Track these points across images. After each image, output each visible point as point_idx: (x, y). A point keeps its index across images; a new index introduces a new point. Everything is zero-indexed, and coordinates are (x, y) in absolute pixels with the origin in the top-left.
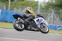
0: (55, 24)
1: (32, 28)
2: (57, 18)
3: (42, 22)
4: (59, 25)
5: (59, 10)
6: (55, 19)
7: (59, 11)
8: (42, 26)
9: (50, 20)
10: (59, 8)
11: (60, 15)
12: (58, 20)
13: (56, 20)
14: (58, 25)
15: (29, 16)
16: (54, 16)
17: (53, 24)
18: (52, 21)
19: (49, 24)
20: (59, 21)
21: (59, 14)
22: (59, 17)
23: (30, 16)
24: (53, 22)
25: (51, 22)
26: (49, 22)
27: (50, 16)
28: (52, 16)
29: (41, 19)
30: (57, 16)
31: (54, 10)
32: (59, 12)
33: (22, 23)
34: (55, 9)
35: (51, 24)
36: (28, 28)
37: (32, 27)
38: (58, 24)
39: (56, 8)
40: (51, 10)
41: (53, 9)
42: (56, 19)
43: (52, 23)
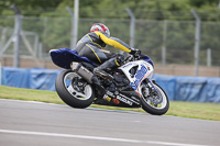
0: (24, 66)
1: (118, 97)
2: (32, 44)
3: (146, 76)
4: (40, 72)
5: (38, 15)
6: (26, 49)
7: (38, 20)
8: (147, 91)
9: (6, 52)
10: (39, 9)
11: (44, 35)
12: (34, 54)
13: (29, 54)
14: (35, 72)
15: (105, 56)
16: (20, 38)
17: (19, 66)
18: (15, 56)
19: (5, 65)
20: (38, 56)
21: (40, 30)
22: (40, 40)
23: (109, 57)
24: (19, 59)
25: (12, 59)
26: (5, 59)
27: (8, 38)
28: (15, 39)
29: (143, 67)
30: (31, 38)
31: (22, 17)
32: (39, 24)
33: (84, 80)
34: (23, 12)
35: (11, 65)
36: (106, 97)
37: (117, 93)
38: (37, 68)
39: (30, 8)
40: (9, 17)
41: (18, 13)
42: (30, 49)
43: (15, 62)
